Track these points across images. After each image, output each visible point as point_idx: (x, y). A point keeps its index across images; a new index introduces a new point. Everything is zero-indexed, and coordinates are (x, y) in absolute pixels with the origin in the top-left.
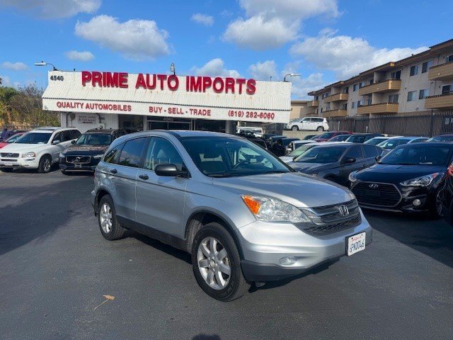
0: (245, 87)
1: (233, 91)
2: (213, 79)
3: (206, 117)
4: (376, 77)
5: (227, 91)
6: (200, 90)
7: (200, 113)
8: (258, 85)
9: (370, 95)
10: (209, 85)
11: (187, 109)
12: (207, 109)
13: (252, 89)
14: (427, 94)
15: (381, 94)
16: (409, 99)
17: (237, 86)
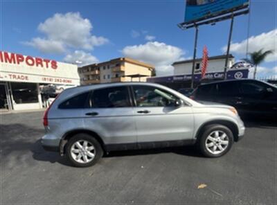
0: (50, 64)
1: (42, 66)
2: (25, 57)
3: (25, 81)
4: (90, 69)
5: (37, 65)
6: (15, 63)
7: (19, 78)
8: (59, 64)
9: (88, 76)
10: (22, 60)
11: (7, 74)
12: (25, 75)
13: (54, 66)
14: (111, 77)
15: (93, 75)
16: (104, 78)
17: (44, 63)
